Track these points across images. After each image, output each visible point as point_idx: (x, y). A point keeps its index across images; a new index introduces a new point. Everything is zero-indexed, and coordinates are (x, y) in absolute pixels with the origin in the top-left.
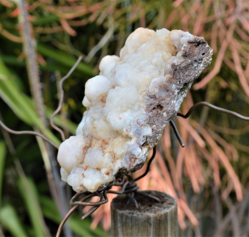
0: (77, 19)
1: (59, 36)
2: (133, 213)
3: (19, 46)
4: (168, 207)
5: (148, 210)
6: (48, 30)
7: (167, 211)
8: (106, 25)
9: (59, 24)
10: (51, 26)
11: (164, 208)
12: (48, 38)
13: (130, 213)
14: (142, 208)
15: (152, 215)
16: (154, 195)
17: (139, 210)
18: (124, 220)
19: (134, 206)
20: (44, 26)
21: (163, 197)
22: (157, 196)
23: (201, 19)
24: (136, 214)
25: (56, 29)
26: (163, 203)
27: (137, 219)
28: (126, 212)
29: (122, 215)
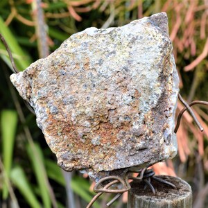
0: (82, 6)
1: (66, 21)
2: (151, 199)
3: (32, 29)
4: (184, 194)
5: (165, 197)
6: (56, 16)
7: (183, 198)
8: (107, 12)
9: (66, 10)
10: (59, 12)
11: (181, 195)
12: (56, 22)
13: (147, 199)
14: (159, 194)
15: (169, 202)
16: (169, 181)
17: (156, 196)
18: (142, 205)
19: (152, 192)
20: (53, 12)
21: (178, 183)
22: (171, 182)
23: (192, 9)
24: (154, 200)
25: (64, 15)
26: (178, 189)
27: (154, 205)
28: (144, 197)
29: (140, 201)
